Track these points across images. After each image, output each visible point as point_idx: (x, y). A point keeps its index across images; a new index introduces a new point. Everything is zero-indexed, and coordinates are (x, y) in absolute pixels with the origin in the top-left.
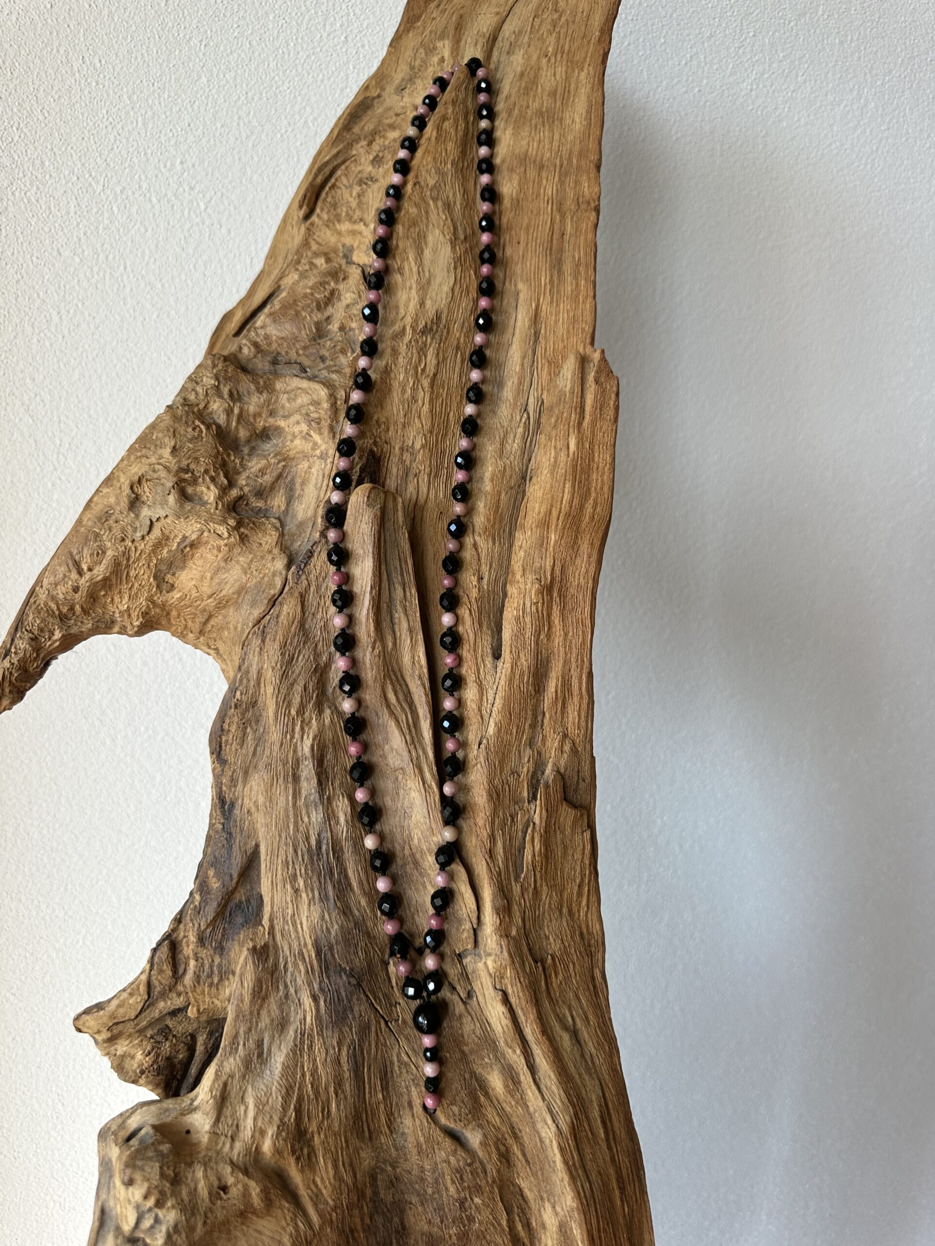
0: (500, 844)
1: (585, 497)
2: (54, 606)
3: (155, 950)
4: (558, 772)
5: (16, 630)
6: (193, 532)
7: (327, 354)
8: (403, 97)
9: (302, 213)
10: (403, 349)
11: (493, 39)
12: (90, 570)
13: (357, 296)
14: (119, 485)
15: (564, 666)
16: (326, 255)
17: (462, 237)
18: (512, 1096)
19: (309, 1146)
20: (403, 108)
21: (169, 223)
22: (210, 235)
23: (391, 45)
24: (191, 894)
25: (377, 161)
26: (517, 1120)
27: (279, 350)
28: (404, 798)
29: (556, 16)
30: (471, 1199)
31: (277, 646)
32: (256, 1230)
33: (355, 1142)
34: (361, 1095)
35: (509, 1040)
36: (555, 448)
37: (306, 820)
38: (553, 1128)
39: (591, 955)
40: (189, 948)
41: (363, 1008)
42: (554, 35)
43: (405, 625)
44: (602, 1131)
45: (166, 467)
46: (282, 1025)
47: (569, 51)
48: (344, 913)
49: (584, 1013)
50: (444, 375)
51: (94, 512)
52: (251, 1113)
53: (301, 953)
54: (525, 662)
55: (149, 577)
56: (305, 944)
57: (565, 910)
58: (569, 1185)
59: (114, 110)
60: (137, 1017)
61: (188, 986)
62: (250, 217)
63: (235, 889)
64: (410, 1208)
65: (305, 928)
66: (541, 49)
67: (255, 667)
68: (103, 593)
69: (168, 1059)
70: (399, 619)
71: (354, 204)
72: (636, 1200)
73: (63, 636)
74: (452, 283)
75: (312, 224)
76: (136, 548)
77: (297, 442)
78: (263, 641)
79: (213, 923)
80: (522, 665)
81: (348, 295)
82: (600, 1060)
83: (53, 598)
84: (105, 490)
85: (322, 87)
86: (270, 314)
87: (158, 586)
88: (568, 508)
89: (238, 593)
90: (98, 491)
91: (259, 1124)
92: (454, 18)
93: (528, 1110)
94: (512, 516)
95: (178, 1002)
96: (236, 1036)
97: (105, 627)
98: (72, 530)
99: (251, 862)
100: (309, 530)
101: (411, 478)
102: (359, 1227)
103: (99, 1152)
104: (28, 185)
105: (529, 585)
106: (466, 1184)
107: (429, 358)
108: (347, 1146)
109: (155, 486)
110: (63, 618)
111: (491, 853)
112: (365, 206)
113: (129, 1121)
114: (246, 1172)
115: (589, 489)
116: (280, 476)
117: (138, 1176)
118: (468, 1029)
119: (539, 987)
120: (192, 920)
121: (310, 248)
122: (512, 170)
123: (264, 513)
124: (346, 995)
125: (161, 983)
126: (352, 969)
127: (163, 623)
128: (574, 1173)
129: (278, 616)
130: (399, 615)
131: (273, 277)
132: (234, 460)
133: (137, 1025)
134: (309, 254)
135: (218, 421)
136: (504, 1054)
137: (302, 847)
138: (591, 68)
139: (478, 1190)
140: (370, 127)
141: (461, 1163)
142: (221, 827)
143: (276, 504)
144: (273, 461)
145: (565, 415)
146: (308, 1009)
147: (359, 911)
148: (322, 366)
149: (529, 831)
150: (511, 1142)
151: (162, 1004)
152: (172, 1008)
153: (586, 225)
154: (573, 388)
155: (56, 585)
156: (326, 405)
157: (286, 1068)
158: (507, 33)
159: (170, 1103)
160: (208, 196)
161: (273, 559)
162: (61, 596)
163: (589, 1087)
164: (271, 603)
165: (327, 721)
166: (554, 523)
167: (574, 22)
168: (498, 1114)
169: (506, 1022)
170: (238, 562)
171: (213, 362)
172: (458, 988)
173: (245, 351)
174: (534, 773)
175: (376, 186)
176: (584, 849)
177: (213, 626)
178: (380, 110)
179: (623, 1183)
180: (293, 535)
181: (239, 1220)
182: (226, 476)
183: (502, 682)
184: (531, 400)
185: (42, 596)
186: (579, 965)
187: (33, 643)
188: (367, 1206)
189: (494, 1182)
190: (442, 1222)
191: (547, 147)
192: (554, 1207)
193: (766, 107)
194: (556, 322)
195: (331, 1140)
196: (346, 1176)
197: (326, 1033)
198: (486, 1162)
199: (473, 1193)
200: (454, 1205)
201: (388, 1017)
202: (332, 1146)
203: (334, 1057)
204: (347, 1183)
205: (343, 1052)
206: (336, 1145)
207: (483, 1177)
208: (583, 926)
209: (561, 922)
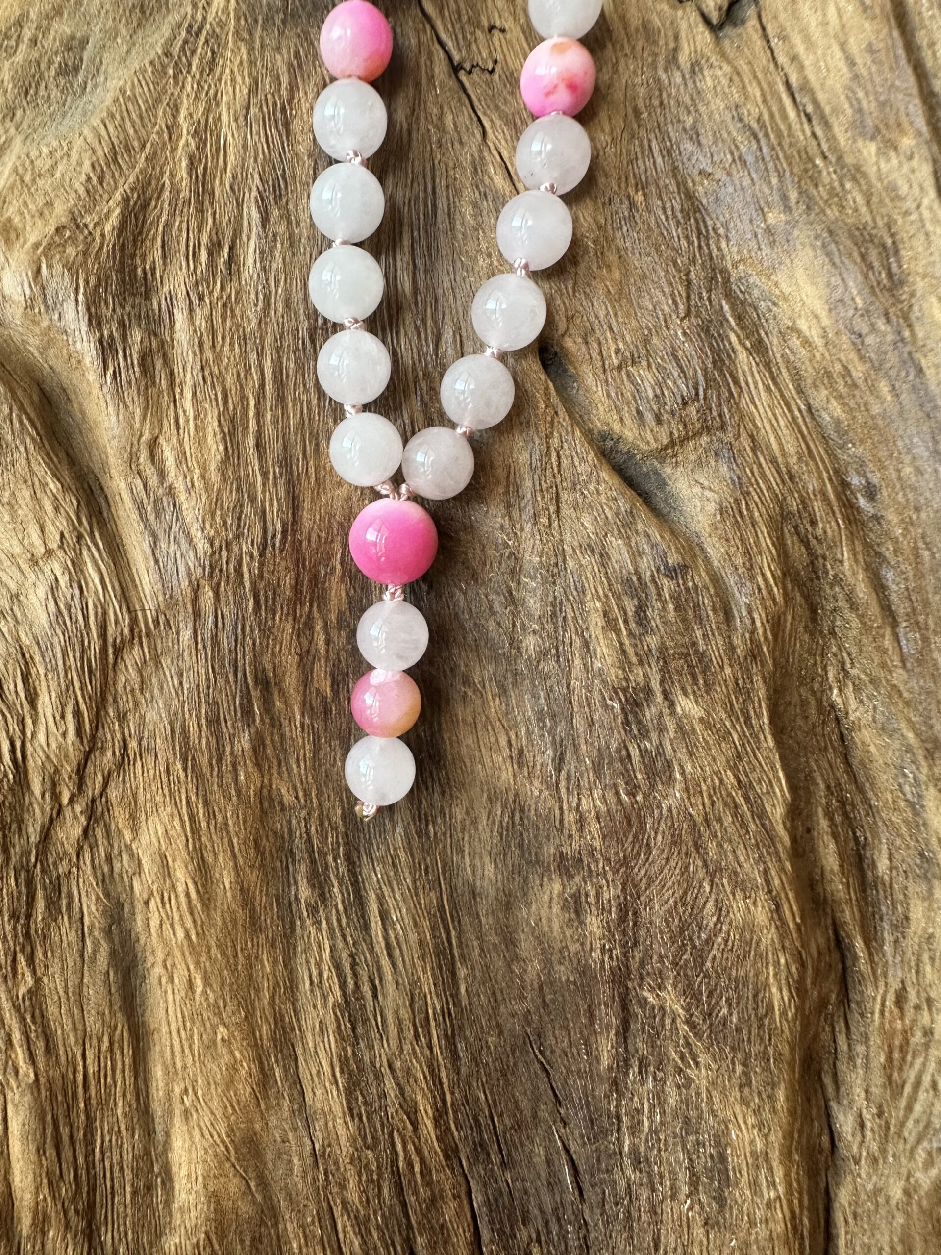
30: (666, 695)
102: (291, 681)
106: (653, 641)
108: (281, 398)
141: (645, 564)
188: (326, 627)
189: (754, 654)
190: (560, 761)
195: (227, 348)
196: (264, 492)
197: (261, 37)
198: (731, 580)
199: (676, 677)
200: (606, 706)
201: (460, 50)
202: (226, 369)
203: (275, 103)
204: (264, 512)
205: (303, 100)
206: (242, 375)
207: (718, 628)
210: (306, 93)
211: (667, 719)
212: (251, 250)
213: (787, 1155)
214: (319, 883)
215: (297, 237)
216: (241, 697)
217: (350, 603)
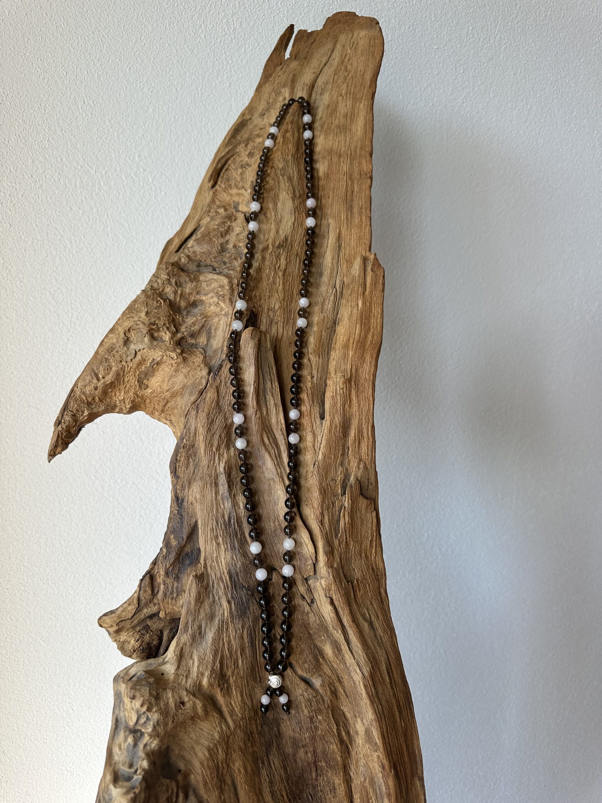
0: (326, 518)
1: (367, 331)
2: (84, 398)
3: (142, 580)
4: (357, 479)
5: (64, 410)
6: (158, 357)
7: (227, 260)
8: (263, 119)
9: (210, 184)
10: (268, 256)
11: (312, 87)
12: (103, 378)
13: (242, 229)
14: (118, 332)
15: (359, 422)
16: (224, 207)
17: (298, 195)
18: (337, 658)
19: (227, 683)
20: (264, 125)
21: (132, 190)
22: (155, 196)
23: (256, 91)
24: (161, 549)
25: (251, 155)
26: (340, 672)
27: (201, 259)
28: (274, 494)
29: (346, 74)
30: (316, 716)
31: (205, 414)
32: (200, 728)
33: (252, 683)
34: (255, 657)
35: (334, 625)
36: (351, 306)
37: (222, 506)
38: (360, 675)
39: (378, 581)
40: (160, 578)
41: (255, 608)
42: (345, 84)
43: (272, 402)
44: (387, 678)
45: (143, 323)
46: (212, 617)
47: (353, 93)
48: (244, 556)
49: (376, 612)
50: (290, 270)
51: (105, 347)
52: (196, 664)
53: (221, 578)
54: (338, 420)
55: (135, 381)
56: (224, 573)
57: (363, 555)
58: (370, 706)
59: (101, 129)
60: (132, 617)
61: (160, 599)
62: (178, 185)
63: (185, 545)
64: (283, 723)
65: (223, 564)
66: (338, 92)
67: (193, 426)
68: (110, 390)
69: (148, 644)
70: (269, 398)
71: (239, 179)
72: (409, 720)
73: (89, 414)
74: (293, 220)
75: (216, 190)
76: (128, 366)
77: (212, 307)
78: (197, 412)
79: (173, 564)
80: (336, 422)
81: (237, 229)
82: (385, 639)
83: (84, 393)
84: (110, 336)
85: (217, 112)
86: (196, 240)
87: (139, 386)
88: (358, 337)
89: (183, 388)
90: (106, 336)
91: (201, 670)
92: (291, 76)
93: (346, 666)
94: (328, 343)
95: (154, 609)
96: (187, 623)
97: (111, 409)
98: (93, 357)
99: (193, 531)
100: (219, 354)
101: (273, 324)
102: (255, 731)
103: (114, 688)
104: (54, 171)
105: (339, 379)
106: (313, 708)
107: (282, 261)
108: (248, 685)
109: (137, 333)
110: (89, 404)
111: (322, 523)
112: (245, 180)
113: (130, 671)
114: (194, 695)
115: (370, 327)
116: (203, 326)
117: (137, 694)
118: (312, 620)
119: (350, 596)
120: (162, 563)
121: (215, 204)
122: (324, 158)
123: (195, 346)
124: (246, 601)
125: (145, 598)
126: (249, 586)
127: (142, 406)
128: (373, 699)
129: (205, 399)
130: (269, 397)
131: (195, 220)
132: (179, 318)
133: (132, 622)
134: (215, 207)
135: (169, 298)
136: (332, 634)
137: (221, 520)
138: (366, 102)
139: (320, 711)
140: (246, 136)
141: (310, 696)
142: (177, 512)
143: (201, 341)
144: (199, 318)
145: (356, 289)
146: (225, 608)
148: (224, 267)
149: (342, 511)
150: (337, 684)
151: (145, 610)
152: (151, 613)
153: (366, 186)
154: (359, 274)
155: (85, 386)
156: (227, 287)
157: (214, 640)
158: (320, 84)
159: (151, 661)
160: (153, 174)
161: (201, 370)
162: (88, 392)
163: (380, 653)
164: (200, 393)
165: (232, 454)
166: (351, 346)
167: (356, 77)
168: (330, 669)
169: (333, 615)
170: (182, 372)
171: (166, 266)
172: (306, 597)
173: (183, 260)
174: (344, 481)
175: (250, 169)
176: (372, 522)
177: (169, 407)
178: (251, 127)
179: (401, 709)
180: (211, 357)
181: (191, 721)
182: (175, 327)
183: (326, 431)
184: (338, 281)
185: (78, 392)
186: (372, 586)
187: (74, 417)
189: (329, 707)
190: (301, 730)
191: (343, 145)
192: (362, 720)
193: (472, 112)
194: (350, 239)
195: (239, 680)
196: (248, 702)
197: (235, 621)
198: (324, 696)
199: (317, 713)
202: (239, 684)
203: (240, 634)
204: (248, 706)
205: (245, 632)
206: (242, 684)
207: (323, 704)
208: (374, 564)
209: (361, 561)
210: (245, 630)
211: (317, 720)
212: (240, 661)
213: (343, 783)
214: (263, 763)
215: (246, 656)
216: (248, 737)
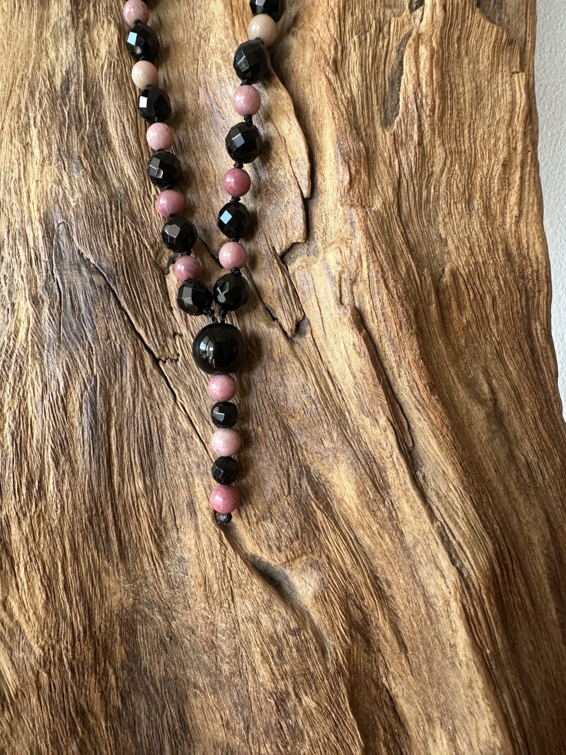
0: (354, 58)
18: (373, 513)
26: (383, 563)
30: (297, 695)
33: (90, 554)
34: (105, 476)
37: (52, 54)
38: (452, 577)
41: (112, 326)
49: (514, 387)
57: (477, 203)
64: (195, 695)
65: (33, 198)
93: (402, 542)
102: (97, 708)
106: (288, 668)
108: (76, 558)
118: (294, 384)
124: (86, 301)
126: (99, 264)
128: (495, 672)
136: (359, 434)
141: (280, 628)
147: (119, 180)
149: (411, 45)
150: (371, 603)
163: (526, 518)
168: (349, 548)
172: (279, 314)
186: (504, 302)
188: (115, 672)
189: (339, 671)
190: (247, 729)
195: (42, 538)
196: (71, 612)
197: (47, 357)
198: (324, 633)
199: (301, 686)
200: (267, 701)
201: (158, 352)
202: (43, 550)
203: (57, 397)
204: (72, 624)
205: (73, 393)
206: (52, 551)
207: (319, 660)
208: (512, 241)
209: (470, 223)
210: (74, 388)
211: (298, 708)
212: (51, 481)
215: (76, 470)
216: (69, 725)
217: (127, 654)
